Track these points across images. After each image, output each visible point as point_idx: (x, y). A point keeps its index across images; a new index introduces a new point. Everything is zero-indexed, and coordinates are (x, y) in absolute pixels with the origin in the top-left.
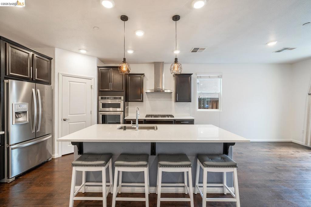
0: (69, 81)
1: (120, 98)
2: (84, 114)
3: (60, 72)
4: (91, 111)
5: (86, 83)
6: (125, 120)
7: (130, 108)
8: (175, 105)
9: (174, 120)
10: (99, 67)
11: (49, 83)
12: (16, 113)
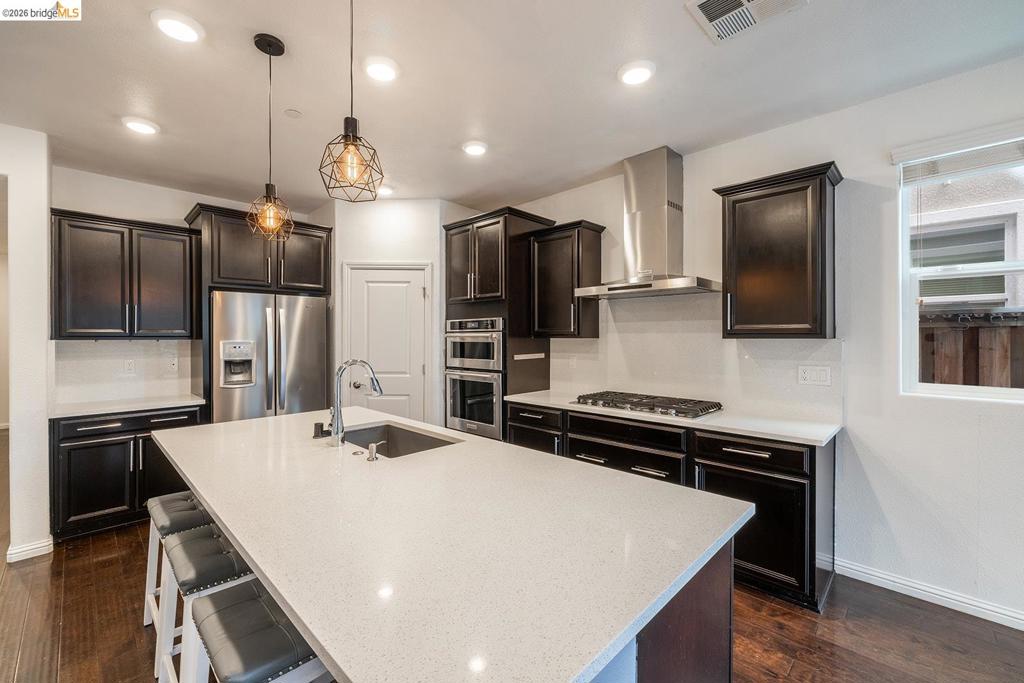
0: (368, 282)
1: (493, 325)
2: (405, 373)
3: (345, 261)
4: (424, 366)
5: (409, 282)
6: (505, 403)
7: (555, 363)
8: (740, 356)
9: (690, 431)
10: (448, 228)
11: (324, 291)
12: (229, 364)
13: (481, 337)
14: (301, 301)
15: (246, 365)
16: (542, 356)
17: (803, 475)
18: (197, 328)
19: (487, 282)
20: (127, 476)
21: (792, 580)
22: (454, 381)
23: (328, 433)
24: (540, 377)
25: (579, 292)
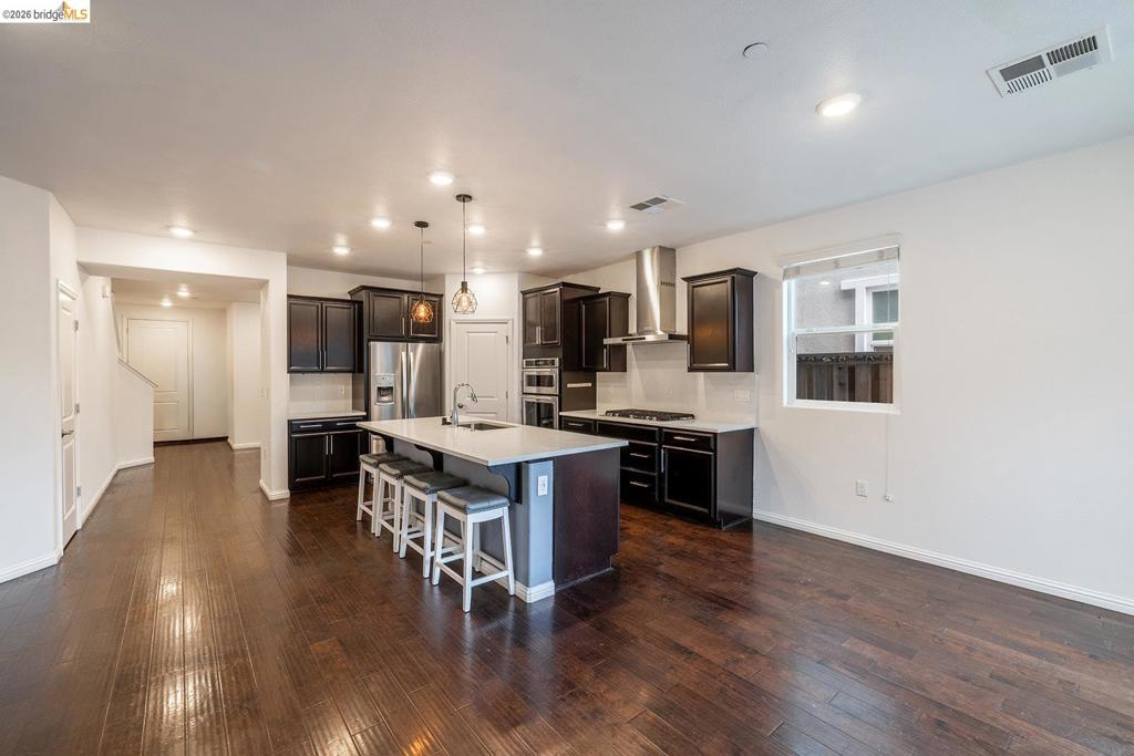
3: (452, 318)
6: (560, 417)
7: (600, 390)
8: (706, 383)
9: (661, 428)
10: (524, 293)
11: (438, 339)
12: (379, 389)
13: (546, 371)
14: (421, 346)
15: (390, 389)
16: (590, 385)
17: (711, 450)
18: (359, 366)
19: (548, 333)
20: (324, 459)
21: (706, 510)
22: (528, 403)
23: (450, 423)
24: (589, 399)
25: (607, 341)
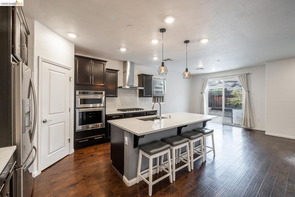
0: (49, 70)
1: (102, 93)
4: (70, 109)
5: (65, 74)
